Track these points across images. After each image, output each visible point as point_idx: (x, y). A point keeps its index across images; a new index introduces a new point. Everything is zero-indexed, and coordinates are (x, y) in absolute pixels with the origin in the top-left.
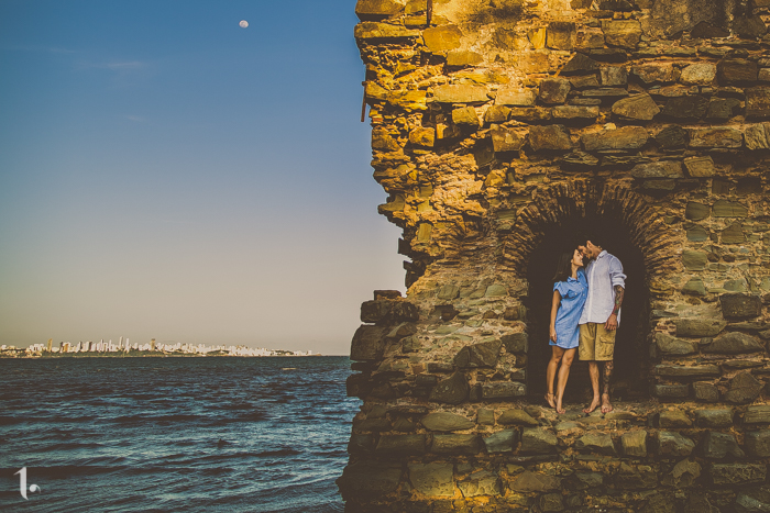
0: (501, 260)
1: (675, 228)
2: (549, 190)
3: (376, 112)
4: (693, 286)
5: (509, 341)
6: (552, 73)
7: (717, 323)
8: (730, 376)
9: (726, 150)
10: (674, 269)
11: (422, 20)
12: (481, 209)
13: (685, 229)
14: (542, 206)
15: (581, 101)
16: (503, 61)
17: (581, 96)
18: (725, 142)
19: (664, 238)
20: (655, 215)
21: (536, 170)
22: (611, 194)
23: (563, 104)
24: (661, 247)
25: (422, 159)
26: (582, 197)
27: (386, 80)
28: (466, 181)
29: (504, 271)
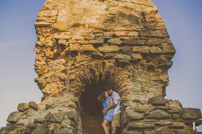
0: (70, 91)
1: (129, 80)
2: (87, 66)
3: (38, 50)
4: (137, 98)
5: (69, 114)
6: (90, 33)
7: (151, 107)
8: (159, 129)
9: (145, 52)
10: (129, 93)
11: (54, 21)
12: (65, 76)
13: (132, 81)
14: (84, 71)
15: (98, 39)
16: (75, 30)
17: (98, 38)
18: (144, 50)
19: (125, 83)
20: (122, 74)
21: (83, 59)
22: (107, 69)
23: (92, 40)
24: (124, 86)
25: (49, 63)
26: (98, 71)
27: (42, 40)
28: (61, 67)
29: (70, 95)
